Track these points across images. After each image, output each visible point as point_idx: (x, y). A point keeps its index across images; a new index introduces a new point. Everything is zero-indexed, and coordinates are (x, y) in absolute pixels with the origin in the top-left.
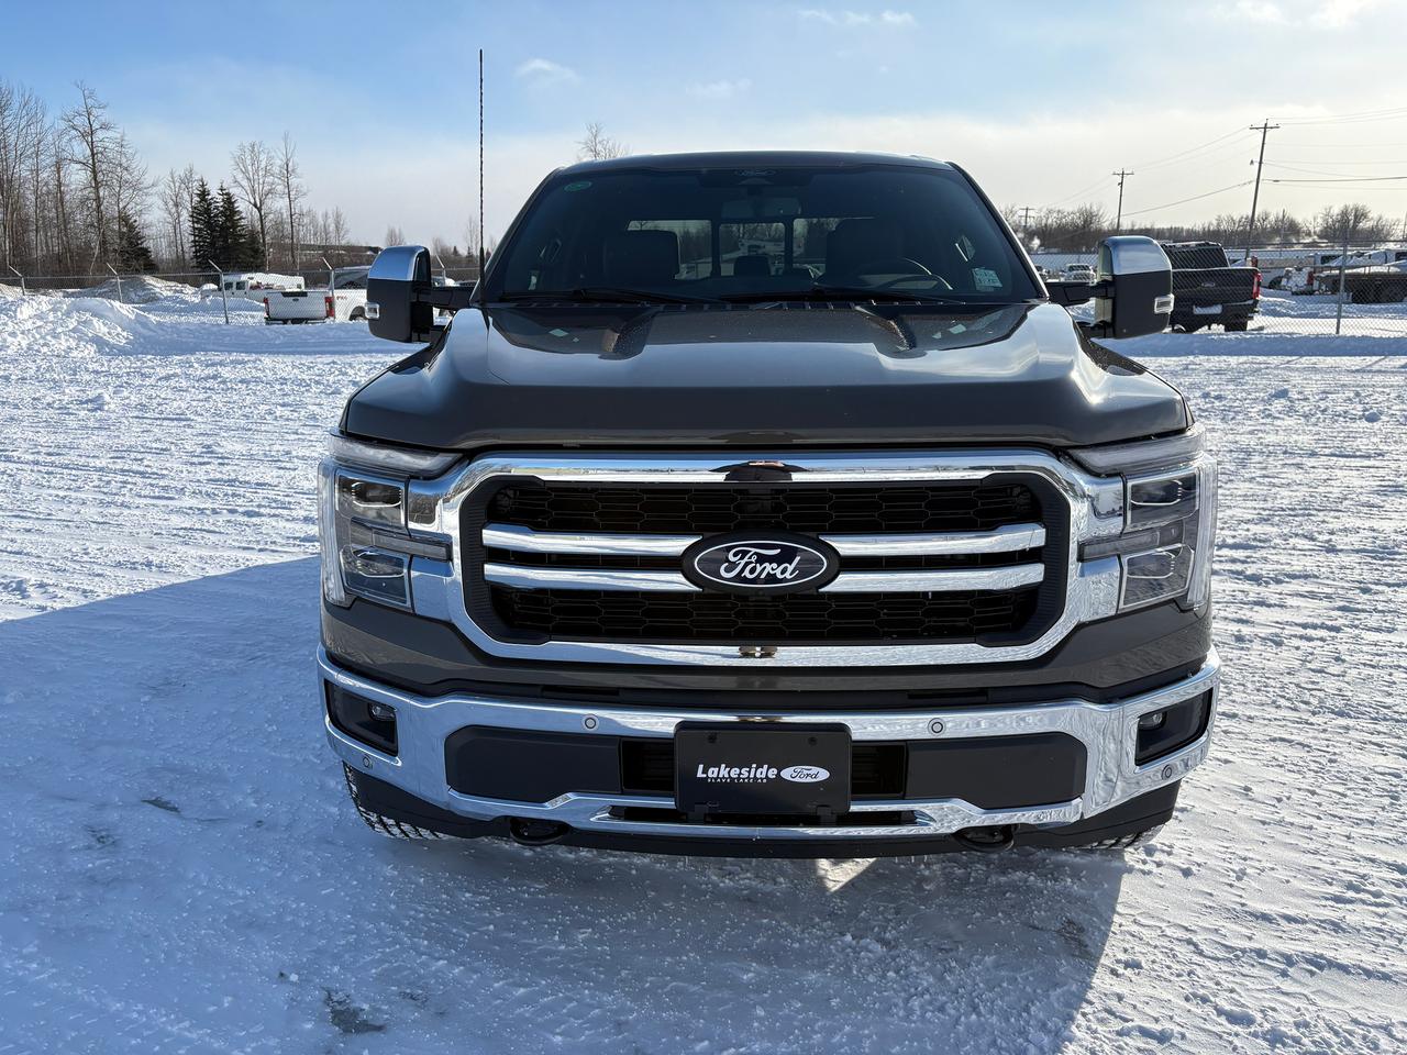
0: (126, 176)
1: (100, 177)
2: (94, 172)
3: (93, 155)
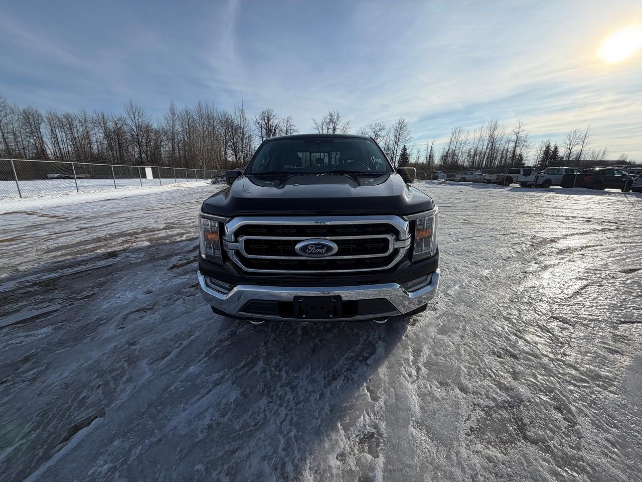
0: (525, 144)
1: (517, 144)
2: (516, 143)
3: (517, 138)
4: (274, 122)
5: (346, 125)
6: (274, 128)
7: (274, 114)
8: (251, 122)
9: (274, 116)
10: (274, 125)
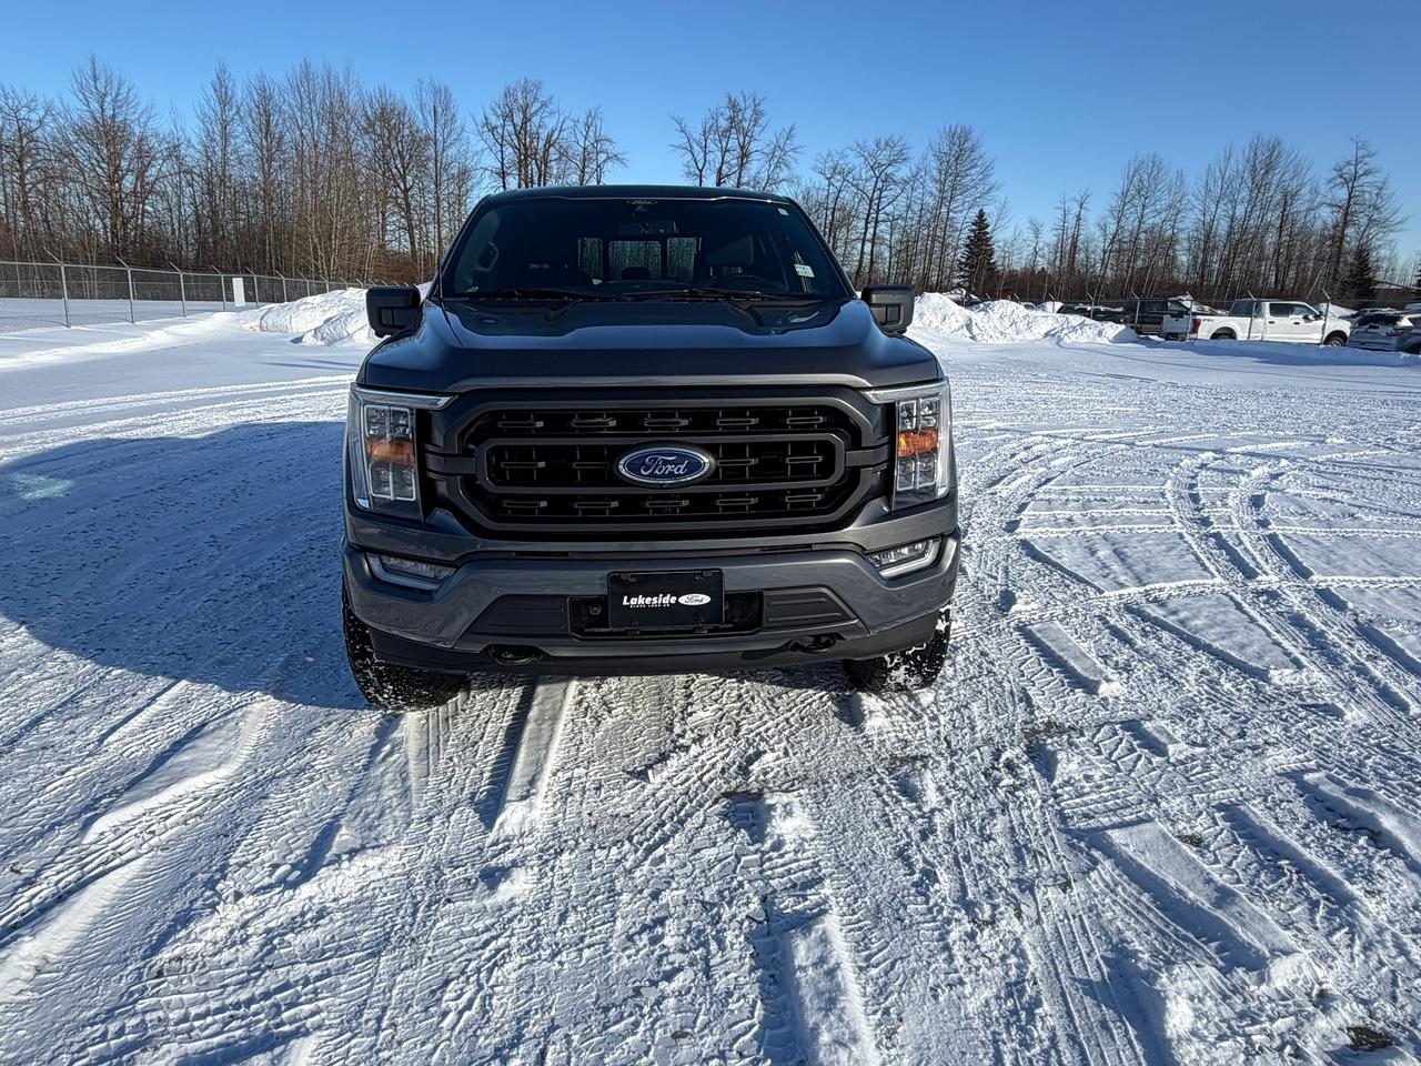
4: (544, 124)
5: (782, 142)
6: (542, 143)
7: (544, 95)
8: (470, 126)
9: (544, 105)
10: (544, 135)
